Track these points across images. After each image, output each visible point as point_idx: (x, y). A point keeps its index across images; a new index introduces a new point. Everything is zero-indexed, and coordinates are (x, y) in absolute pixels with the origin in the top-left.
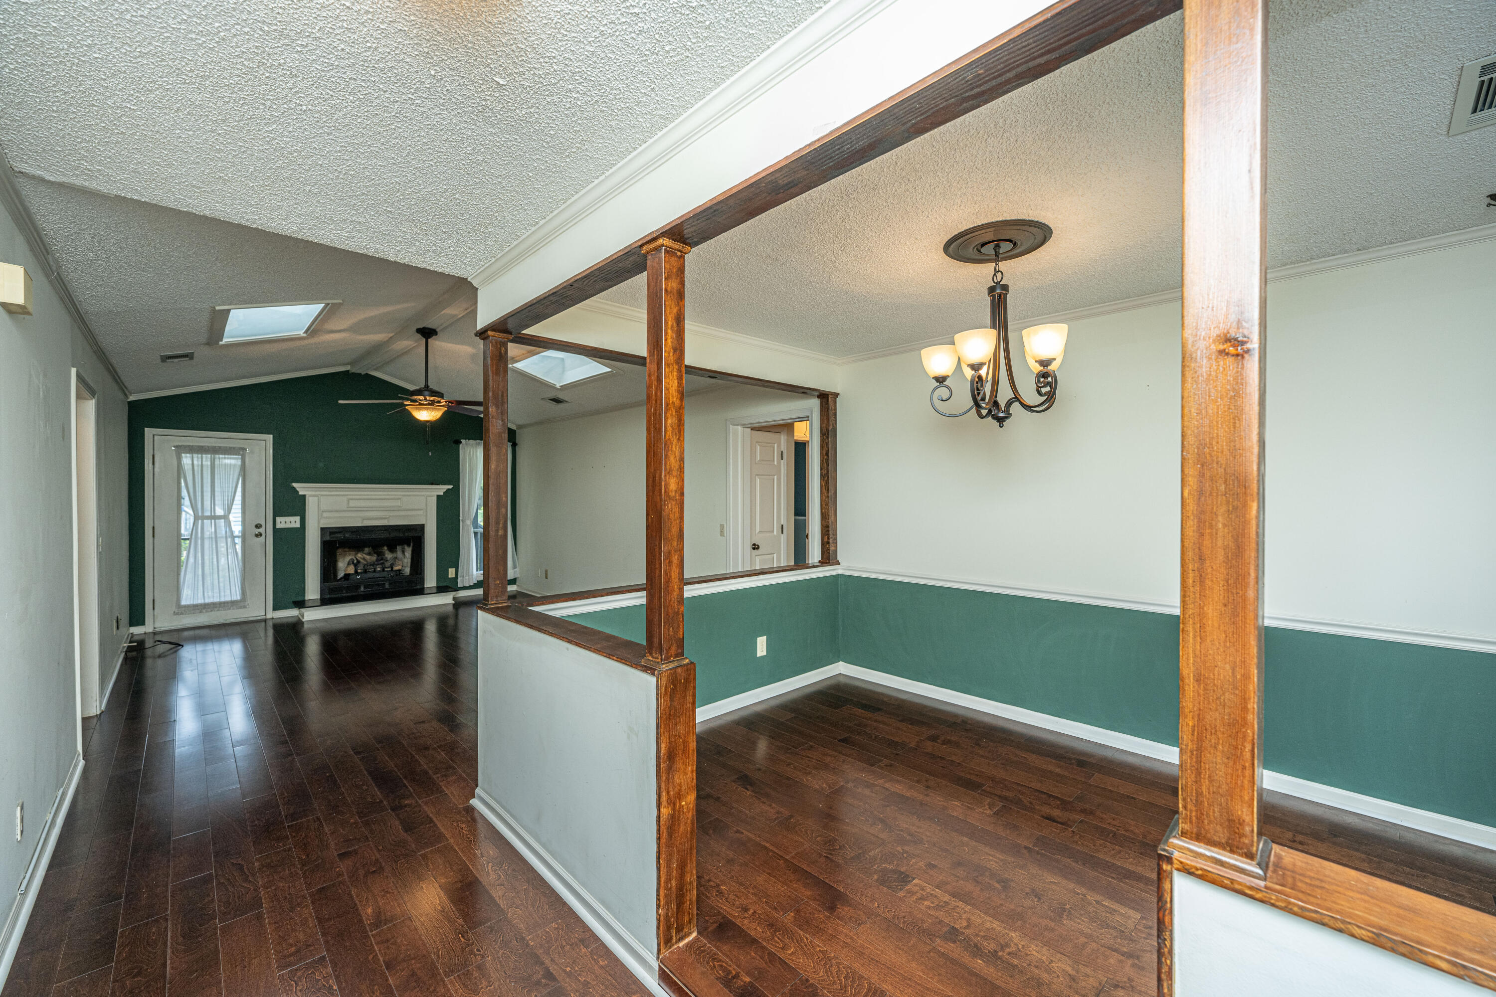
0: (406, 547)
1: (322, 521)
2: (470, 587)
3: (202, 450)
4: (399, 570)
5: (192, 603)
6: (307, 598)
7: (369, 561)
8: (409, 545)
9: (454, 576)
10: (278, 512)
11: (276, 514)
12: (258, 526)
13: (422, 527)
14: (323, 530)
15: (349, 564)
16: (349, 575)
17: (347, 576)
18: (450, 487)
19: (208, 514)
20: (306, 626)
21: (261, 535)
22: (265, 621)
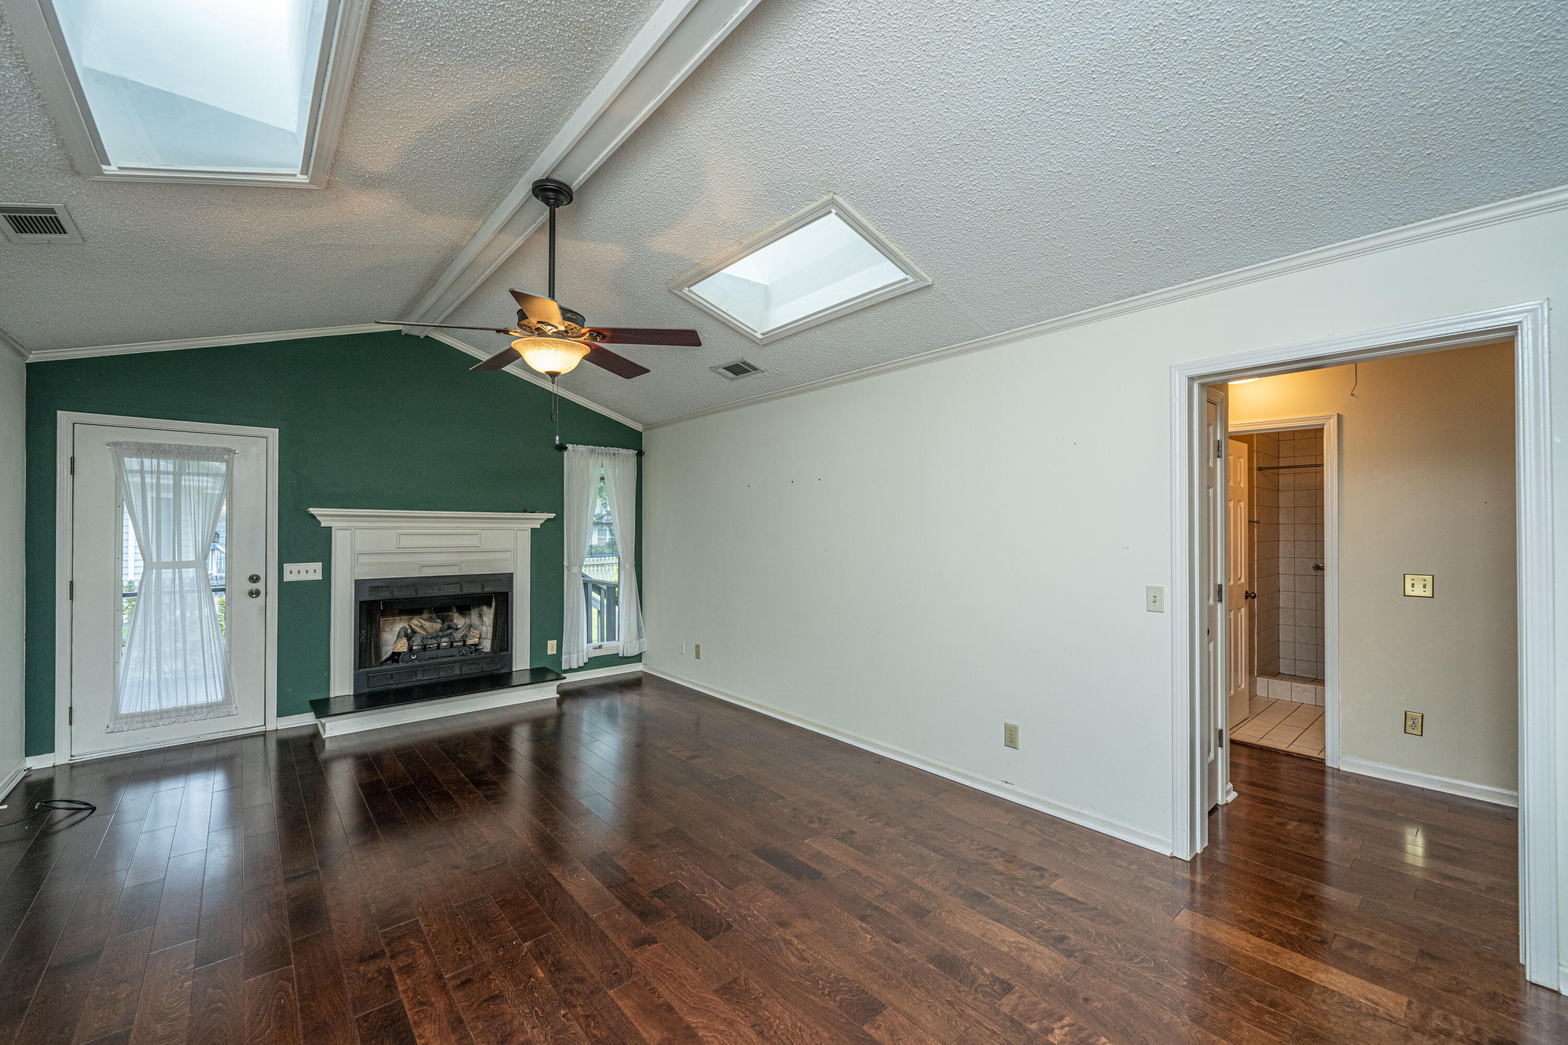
0: (485, 608)
1: (357, 571)
2: (580, 669)
3: (158, 451)
4: (476, 645)
5: (139, 710)
6: (332, 695)
7: (430, 631)
8: (489, 605)
9: (555, 652)
10: (287, 554)
11: (283, 559)
12: (254, 579)
13: (510, 576)
14: (359, 584)
15: (399, 636)
16: (399, 654)
17: (395, 657)
18: (552, 516)
19: (166, 557)
20: (328, 746)
21: (257, 593)
22: (264, 734)
